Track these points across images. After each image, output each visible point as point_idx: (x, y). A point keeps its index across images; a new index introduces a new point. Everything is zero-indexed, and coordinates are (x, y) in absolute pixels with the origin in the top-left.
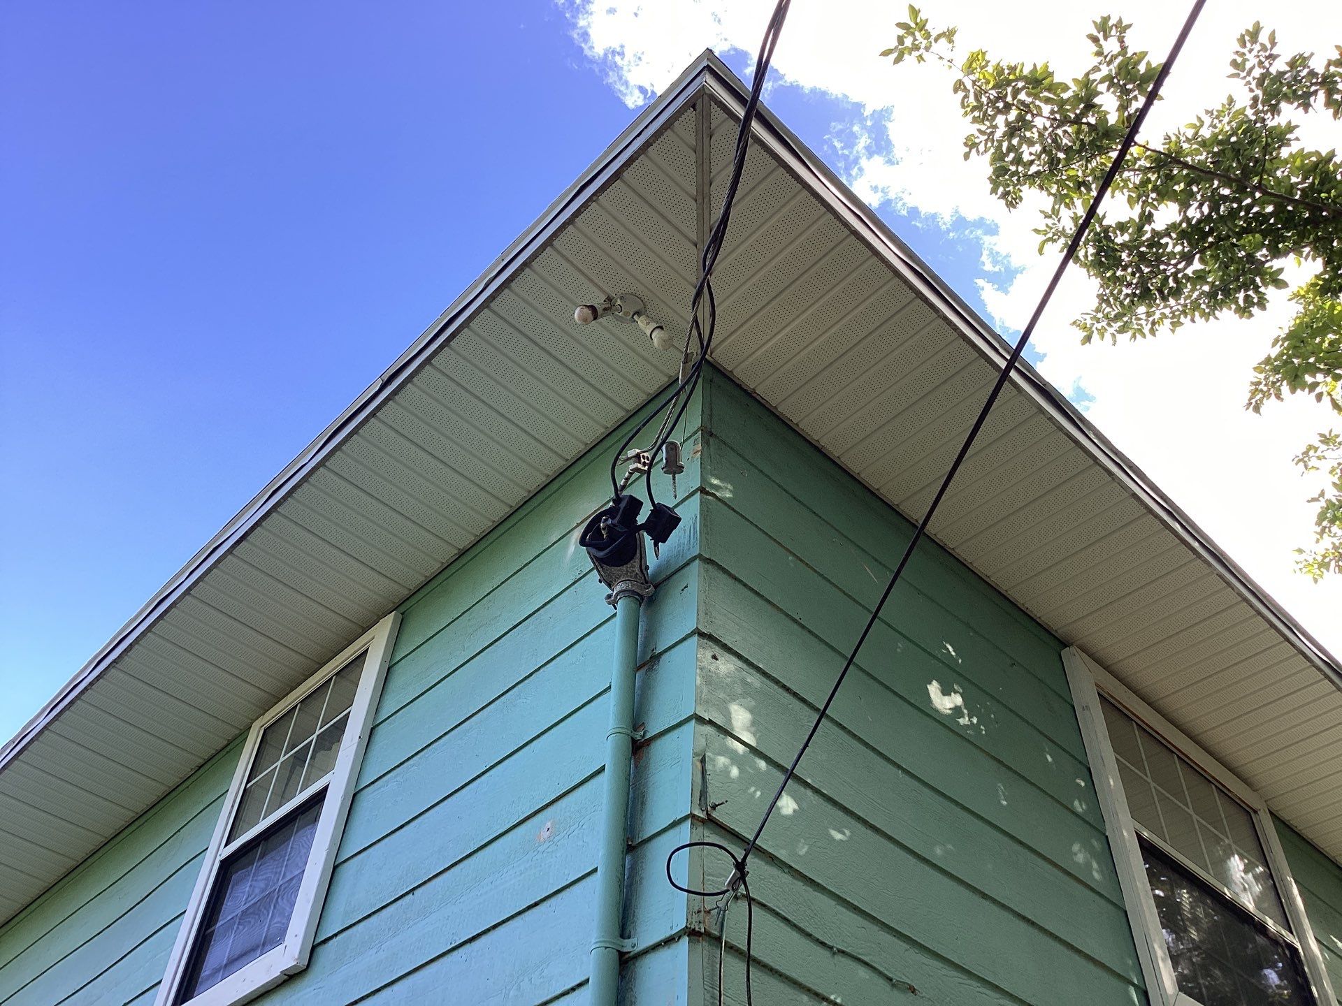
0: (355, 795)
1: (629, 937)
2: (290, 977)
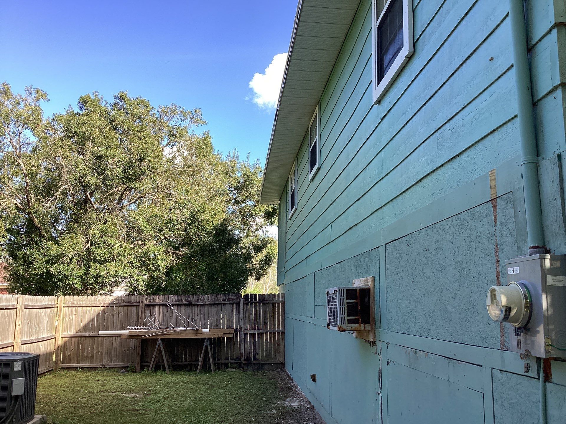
2: (410, 58)
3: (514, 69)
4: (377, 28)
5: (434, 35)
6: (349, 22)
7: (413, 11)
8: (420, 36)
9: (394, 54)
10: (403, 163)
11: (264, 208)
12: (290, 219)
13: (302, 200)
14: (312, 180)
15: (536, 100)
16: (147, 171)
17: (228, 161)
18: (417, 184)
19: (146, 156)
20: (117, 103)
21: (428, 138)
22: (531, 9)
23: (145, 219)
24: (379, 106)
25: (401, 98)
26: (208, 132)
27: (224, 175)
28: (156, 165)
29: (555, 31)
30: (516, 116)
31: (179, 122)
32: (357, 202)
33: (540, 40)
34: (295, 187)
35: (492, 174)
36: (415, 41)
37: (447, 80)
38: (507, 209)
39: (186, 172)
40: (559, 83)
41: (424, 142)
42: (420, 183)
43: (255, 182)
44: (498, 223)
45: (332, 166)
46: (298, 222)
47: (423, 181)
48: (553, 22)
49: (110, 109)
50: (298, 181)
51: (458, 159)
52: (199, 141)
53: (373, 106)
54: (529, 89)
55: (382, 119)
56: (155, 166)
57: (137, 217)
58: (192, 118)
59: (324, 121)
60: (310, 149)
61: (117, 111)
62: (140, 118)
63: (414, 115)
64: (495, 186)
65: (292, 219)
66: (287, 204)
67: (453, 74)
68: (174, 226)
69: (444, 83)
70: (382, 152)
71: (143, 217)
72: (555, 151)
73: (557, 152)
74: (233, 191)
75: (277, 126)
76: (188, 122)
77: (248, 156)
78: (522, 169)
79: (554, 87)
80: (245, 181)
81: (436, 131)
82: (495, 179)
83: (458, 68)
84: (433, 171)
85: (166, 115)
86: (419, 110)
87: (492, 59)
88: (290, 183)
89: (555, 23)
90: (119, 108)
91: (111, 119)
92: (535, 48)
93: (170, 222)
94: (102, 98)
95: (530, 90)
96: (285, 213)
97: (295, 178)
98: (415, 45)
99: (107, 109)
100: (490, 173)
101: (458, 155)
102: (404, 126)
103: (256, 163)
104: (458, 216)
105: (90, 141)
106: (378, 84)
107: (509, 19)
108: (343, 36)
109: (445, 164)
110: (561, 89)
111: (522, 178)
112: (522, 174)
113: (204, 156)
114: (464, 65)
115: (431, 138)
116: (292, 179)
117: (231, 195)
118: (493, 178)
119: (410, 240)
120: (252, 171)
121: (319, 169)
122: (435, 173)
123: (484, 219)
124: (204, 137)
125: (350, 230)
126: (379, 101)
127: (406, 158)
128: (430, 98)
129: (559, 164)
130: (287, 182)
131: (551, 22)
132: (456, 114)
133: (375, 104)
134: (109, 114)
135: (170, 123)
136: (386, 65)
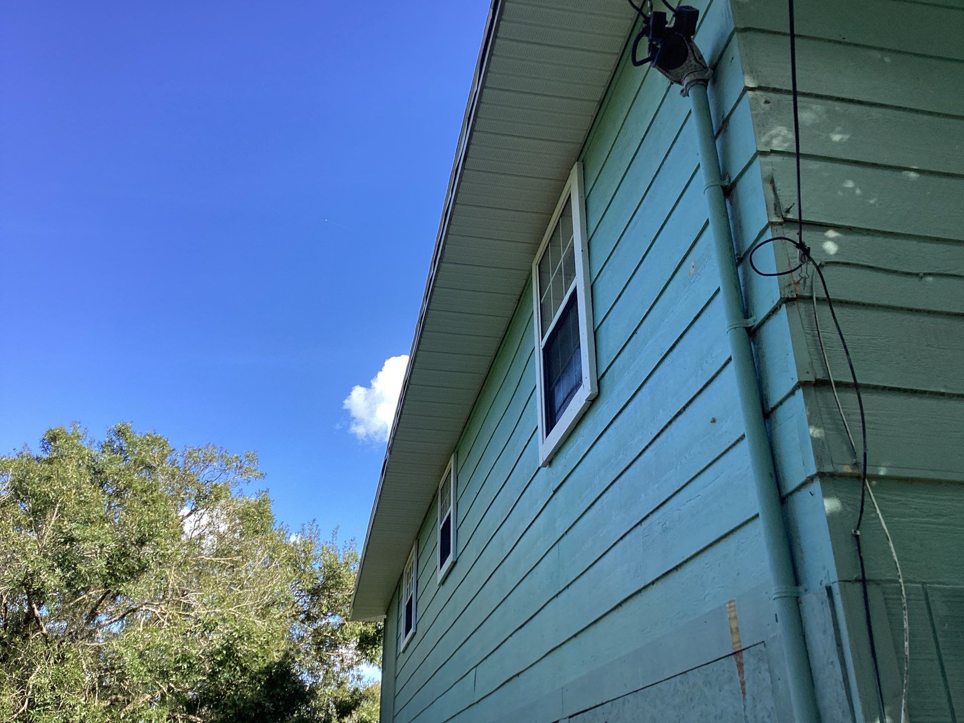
0: (592, 287)
1: (751, 316)
2: (593, 402)
3: (746, 441)
4: (543, 349)
5: (627, 373)
6: (501, 334)
7: (595, 333)
8: (606, 371)
9: (569, 391)
10: (591, 570)
11: (359, 628)
12: (404, 652)
13: (425, 616)
14: (443, 582)
15: (785, 493)
16: (151, 562)
17: (298, 542)
18: (616, 611)
19: (152, 535)
20: (111, 441)
21: (628, 532)
22: (764, 356)
23: (136, 654)
24: (550, 469)
25: (584, 461)
26: (266, 492)
27: (289, 569)
28: (169, 552)
29: (800, 393)
30: (757, 515)
31: (217, 474)
32: (519, 631)
33: (781, 403)
34: (413, 591)
35: (730, 607)
36: (600, 376)
37: (650, 444)
38: (760, 673)
39: (220, 563)
40: (815, 472)
41: (621, 538)
42: (620, 609)
43: (346, 581)
44: (748, 696)
45: (476, 561)
46: (416, 659)
47: (624, 606)
48: (796, 381)
49: (97, 452)
50: (419, 582)
51: (675, 574)
52: (249, 508)
53: (539, 468)
54: (772, 476)
55: (555, 492)
56: (166, 552)
57: (123, 650)
58: (241, 467)
59: (463, 482)
60: (440, 527)
61: (109, 455)
62: (149, 467)
63: (604, 492)
64: (737, 629)
65: (407, 651)
66: (398, 622)
67: (658, 435)
68: (191, 666)
69: (647, 447)
70: (557, 545)
71: (134, 650)
72: (822, 581)
73: (825, 583)
74: (304, 597)
75: (385, 486)
76: (232, 475)
77: (335, 533)
78: (776, 607)
79: (809, 477)
80: (328, 579)
81: (640, 523)
82: (736, 618)
83: (666, 427)
84: (639, 591)
85: (195, 462)
86: (612, 484)
87: (714, 421)
88: (404, 582)
89: (799, 382)
90: (113, 450)
91: (97, 470)
92: (774, 413)
93: (185, 658)
94: (85, 433)
95: (774, 479)
96: (395, 640)
97: (413, 575)
98: (599, 383)
99: (91, 453)
100: (727, 605)
101: (676, 568)
102: (589, 508)
103: (348, 545)
104: (684, 676)
105: (54, 509)
106: (547, 436)
107: (731, 365)
108: (493, 353)
109: (657, 579)
110: (819, 482)
111: (777, 621)
112: (776, 615)
113: (257, 532)
114: (674, 423)
115: (633, 532)
116: (409, 574)
117: (300, 604)
118: (733, 614)
119: (610, 713)
120: (341, 560)
121: (454, 564)
122: (644, 593)
123: (726, 687)
124: (258, 500)
125: (507, 684)
126: (550, 462)
127: (596, 561)
128: (627, 468)
129: (830, 603)
130: (399, 581)
131: (792, 379)
132: (668, 500)
133: (544, 465)
134: (94, 461)
135: (201, 476)
136: (559, 405)
